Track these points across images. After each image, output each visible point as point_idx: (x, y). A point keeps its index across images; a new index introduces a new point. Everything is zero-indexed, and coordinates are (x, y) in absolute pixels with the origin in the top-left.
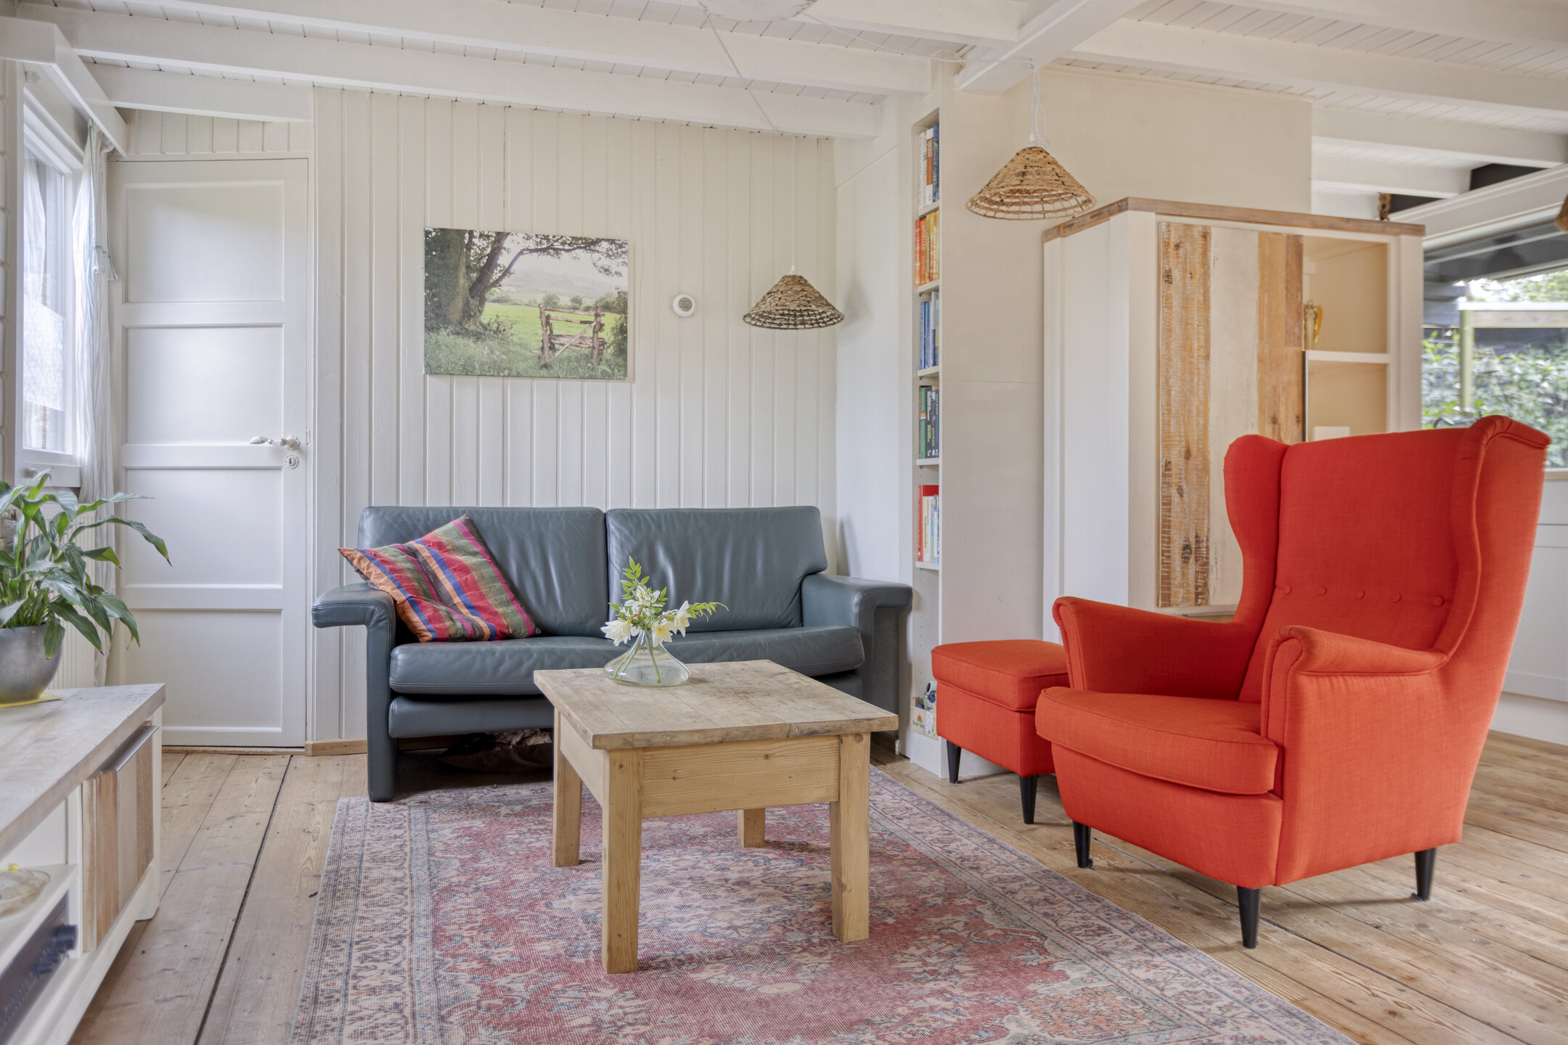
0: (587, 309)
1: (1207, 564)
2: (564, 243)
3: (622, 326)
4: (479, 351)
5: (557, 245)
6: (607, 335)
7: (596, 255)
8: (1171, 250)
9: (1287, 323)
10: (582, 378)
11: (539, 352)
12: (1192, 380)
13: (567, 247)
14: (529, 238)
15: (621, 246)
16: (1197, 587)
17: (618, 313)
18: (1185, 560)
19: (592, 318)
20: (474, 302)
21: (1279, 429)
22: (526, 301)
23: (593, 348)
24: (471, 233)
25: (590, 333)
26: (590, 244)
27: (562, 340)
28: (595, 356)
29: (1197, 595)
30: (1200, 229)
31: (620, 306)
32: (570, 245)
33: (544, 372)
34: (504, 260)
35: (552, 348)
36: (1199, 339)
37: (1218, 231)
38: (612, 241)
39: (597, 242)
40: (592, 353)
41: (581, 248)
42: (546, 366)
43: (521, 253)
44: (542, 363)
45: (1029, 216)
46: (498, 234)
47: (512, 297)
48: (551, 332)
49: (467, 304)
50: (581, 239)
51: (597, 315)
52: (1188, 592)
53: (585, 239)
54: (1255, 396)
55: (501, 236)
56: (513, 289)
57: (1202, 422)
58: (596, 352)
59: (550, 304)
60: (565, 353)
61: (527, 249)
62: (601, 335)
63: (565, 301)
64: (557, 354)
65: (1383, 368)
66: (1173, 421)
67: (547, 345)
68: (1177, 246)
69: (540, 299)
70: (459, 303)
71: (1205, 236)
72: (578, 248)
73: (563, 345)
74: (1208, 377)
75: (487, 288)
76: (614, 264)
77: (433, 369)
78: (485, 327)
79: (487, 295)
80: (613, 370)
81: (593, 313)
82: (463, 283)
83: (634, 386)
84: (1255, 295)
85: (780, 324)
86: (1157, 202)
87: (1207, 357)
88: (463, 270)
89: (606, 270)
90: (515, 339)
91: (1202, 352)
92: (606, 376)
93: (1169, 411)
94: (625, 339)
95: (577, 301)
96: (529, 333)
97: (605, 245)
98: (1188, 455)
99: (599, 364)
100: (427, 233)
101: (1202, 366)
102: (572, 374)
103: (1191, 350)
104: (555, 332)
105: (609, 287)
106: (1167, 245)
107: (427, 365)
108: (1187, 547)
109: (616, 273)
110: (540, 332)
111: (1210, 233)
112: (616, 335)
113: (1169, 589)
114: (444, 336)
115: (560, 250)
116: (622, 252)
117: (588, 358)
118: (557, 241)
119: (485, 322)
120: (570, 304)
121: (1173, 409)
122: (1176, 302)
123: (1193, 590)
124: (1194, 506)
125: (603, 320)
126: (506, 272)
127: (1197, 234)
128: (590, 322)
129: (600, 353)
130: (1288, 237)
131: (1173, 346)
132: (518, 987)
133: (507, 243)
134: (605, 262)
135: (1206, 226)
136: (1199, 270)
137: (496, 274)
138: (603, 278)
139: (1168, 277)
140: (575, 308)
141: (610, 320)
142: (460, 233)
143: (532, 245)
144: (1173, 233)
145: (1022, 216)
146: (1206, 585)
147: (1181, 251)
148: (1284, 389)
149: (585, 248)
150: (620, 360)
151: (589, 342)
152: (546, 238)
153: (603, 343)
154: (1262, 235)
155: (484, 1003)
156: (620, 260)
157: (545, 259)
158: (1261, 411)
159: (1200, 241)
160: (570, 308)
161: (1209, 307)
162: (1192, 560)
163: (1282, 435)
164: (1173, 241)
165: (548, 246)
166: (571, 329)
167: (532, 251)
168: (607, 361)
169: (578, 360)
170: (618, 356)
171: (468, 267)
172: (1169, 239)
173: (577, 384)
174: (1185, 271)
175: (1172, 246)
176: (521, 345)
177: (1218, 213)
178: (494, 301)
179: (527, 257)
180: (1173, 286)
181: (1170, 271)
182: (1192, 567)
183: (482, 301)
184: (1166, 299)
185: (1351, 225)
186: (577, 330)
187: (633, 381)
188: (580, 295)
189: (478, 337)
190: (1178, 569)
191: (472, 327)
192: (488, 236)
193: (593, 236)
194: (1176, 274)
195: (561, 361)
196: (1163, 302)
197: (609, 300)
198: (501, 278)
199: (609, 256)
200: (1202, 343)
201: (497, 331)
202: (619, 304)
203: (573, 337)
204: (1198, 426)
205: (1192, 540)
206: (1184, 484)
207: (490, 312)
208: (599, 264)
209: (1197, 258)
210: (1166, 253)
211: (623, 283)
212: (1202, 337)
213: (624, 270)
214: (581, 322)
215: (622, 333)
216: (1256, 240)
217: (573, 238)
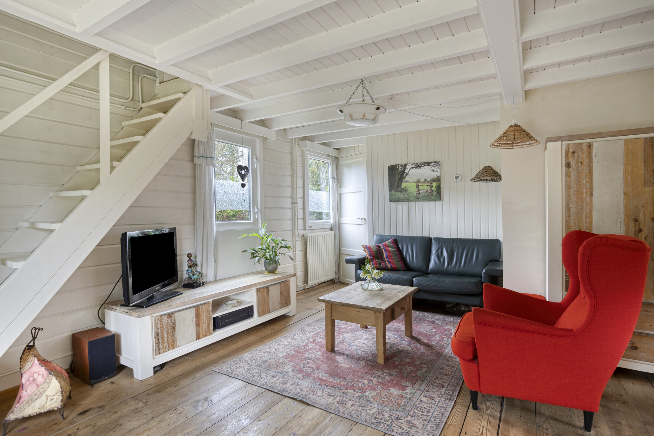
0: (428, 182)
2: (421, 165)
3: (438, 186)
4: (401, 195)
5: (420, 165)
6: (434, 188)
7: (430, 167)
8: (570, 154)
9: (645, 177)
10: (428, 201)
12: (583, 205)
13: (422, 166)
14: (412, 164)
15: (437, 163)
17: (437, 182)
19: (430, 184)
20: (400, 183)
21: (639, 224)
22: (413, 181)
23: (430, 192)
24: (398, 165)
25: (429, 188)
26: (428, 164)
27: (422, 191)
28: (431, 195)
30: (587, 144)
32: (423, 165)
33: (417, 200)
34: (407, 171)
35: (419, 193)
36: (586, 188)
37: (596, 143)
38: (434, 162)
39: (431, 163)
40: (430, 194)
41: (426, 165)
42: (418, 198)
43: (411, 169)
44: (417, 197)
46: (405, 164)
47: (409, 180)
48: (419, 189)
49: (398, 183)
50: (426, 163)
51: (431, 183)
53: (427, 162)
55: (406, 165)
56: (409, 178)
57: (588, 221)
58: (431, 194)
59: (418, 181)
60: (423, 194)
61: (412, 167)
62: (432, 189)
63: (422, 180)
64: (421, 195)
66: (571, 221)
67: (418, 193)
68: (573, 153)
69: (416, 180)
70: (396, 184)
71: (590, 146)
72: (425, 165)
73: (422, 192)
74: (592, 203)
75: (403, 179)
76: (435, 169)
77: (391, 200)
78: (403, 189)
79: (403, 181)
80: (436, 198)
81: (430, 183)
82: (397, 178)
83: (443, 202)
84: (622, 167)
85: (489, 181)
86: (561, 137)
87: (592, 195)
88: (397, 175)
89: (433, 171)
90: (410, 192)
91: (588, 193)
92: (434, 200)
93: (569, 217)
94: (440, 189)
95: (425, 180)
96: (413, 189)
97: (433, 163)
99: (432, 197)
100: (389, 167)
101: (588, 199)
102: (425, 200)
103: (582, 193)
104: (420, 189)
105: (434, 175)
106: (568, 153)
107: (390, 200)
109: (436, 171)
110: (416, 189)
111: (592, 145)
112: (436, 188)
114: (393, 192)
115: (421, 166)
116: (438, 165)
117: (429, 195)
118: (420, 164)
119: (402, 188)
120: (424, 181)
121: (572, 216)
122: (573, 175)
125: (433, 184)
126: (407, 174)
127: (584, 146)
128: (429, 186)
129: (432, 194)
130: (646, 138)
131: (572, 192)
133: (407, 167)
134: (433, 168)
135: (590, 142)
136: (586, 160)
137: (405, 175)
138: (433, 173)
139: (568, 165)
140: (425, 182)
141: (435, 184)
142: (396, 165)
143: (413, 166)
144: (571, 148)
147: (575, 154)
148: (643, 207)
149: (427, 165)
150: (438, 195)
151: (429, 191)
152: (417, 164)
153: (433, 191)
154: (626, 141)
156: (437, 167)
157: (417, 169)
158: (626, 215)
159: (587, 149)
160: (424, 182)
161: (592, 175)
163: (641, 226)
164: (571, 151)
165: (418, 166)
166: (424, 188)
167: (413, 168)
168: (434, 196)
169: (426, 196)
170: (437, 194)
171: (398, 174)
172: (569, 150)
173: (427, 203)
174: (578, 162)
175: (570, 153)
176: (411, 193)
177: (597, 135)
178: (404, 182)
179: (412, 169)
180: (571, 169)
181: (569, 162)
183: (402, 182)
184: (567, 174)
186: (426, 188)
187: (443, 201)
188: (426, 178)
189: (401, 192)
191: (399, 189)
192: (403, 165)
193: (429, 161)
194: (573, 164)
195: (422, 196)
197: (434, 179)
198: (406, 176)
199: (434, 166)
200: (588, 190)
201: (406, 190)
202: (437, 180)
203: (425, 190)
204: (586, 223)
207: (404, 185)
208: (431, 169)
209: (585, 156)
210: (567, 156)
211: (438, 174)
212: (588, 187)
213: (438, 170)
214: (427, 186)
215: (439, 188)
216: (622, 143)
217: (424, 163)
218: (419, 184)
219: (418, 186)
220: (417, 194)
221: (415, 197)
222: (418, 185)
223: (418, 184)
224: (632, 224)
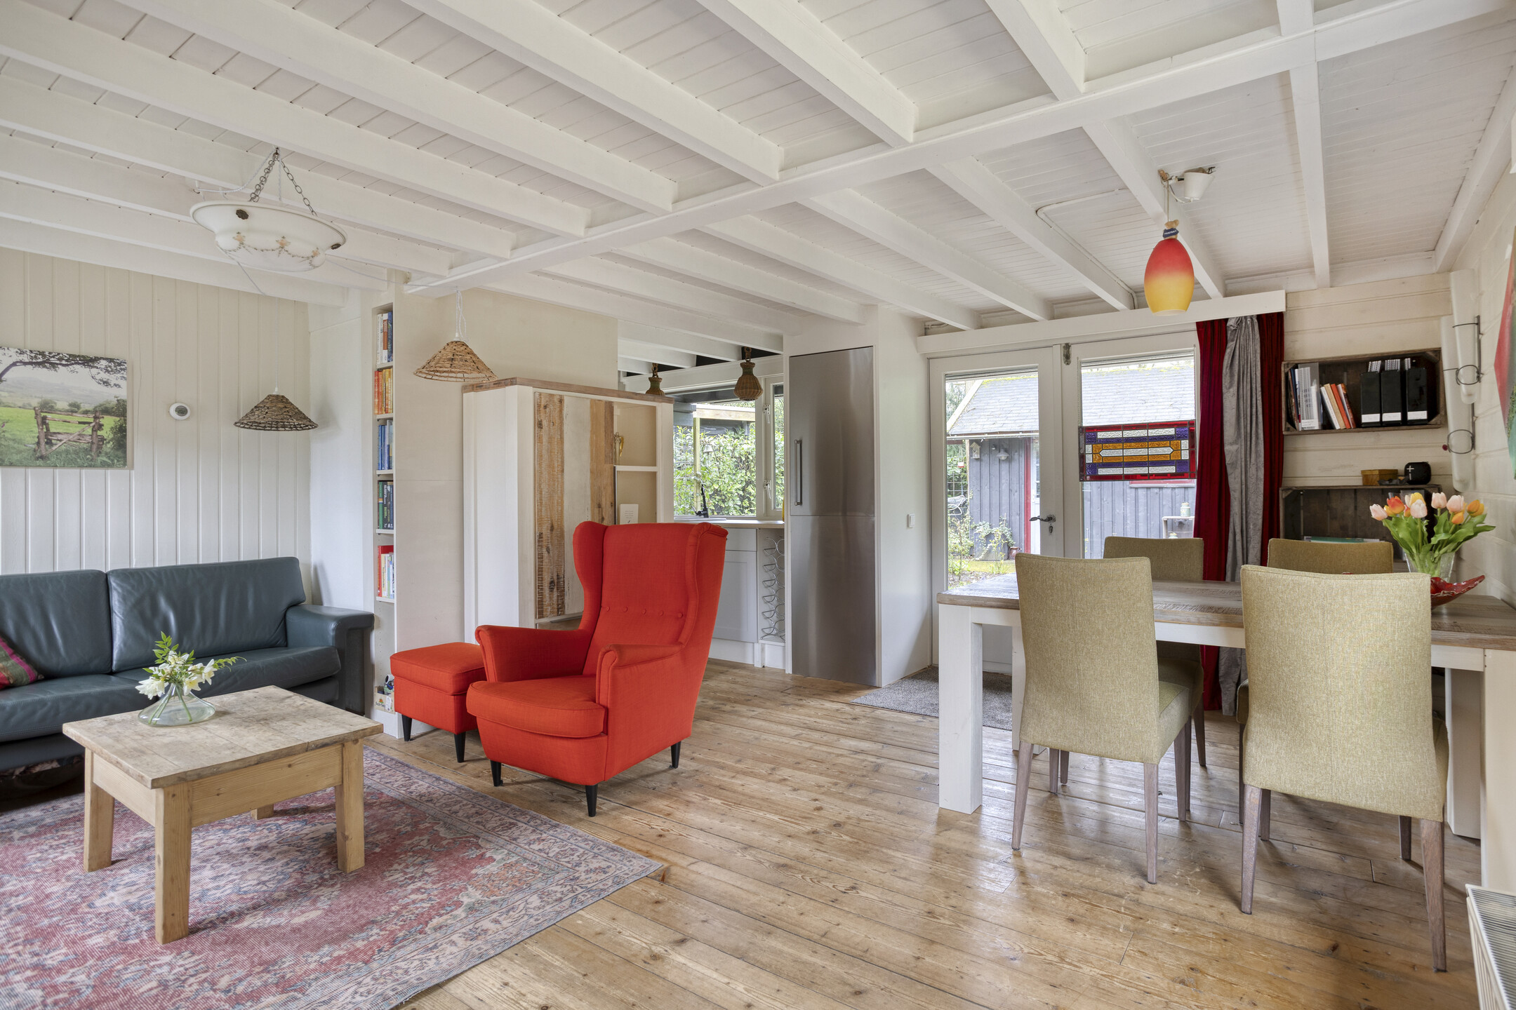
0: (86, 412)
1: (564, 591)
2: (60, 359)
3: (121, 426)
5: (53, 360)
6: (106, 433)
7: (94, 371)
8: (542, 409)
9: (606, 451)
10: (81, 467)
11: (34, 446)
12: (554, 485)
13: (64, 362)
14: (22, 353)
15: (119, 364)
16: (558, 605)
17: (117, 416)
18: (551, 590)
19: (92, 420)
22: (20, 404)
23: (92, 443)
25: (89, 431)
26: (88, 361)
27: (60, 437)
28: (94, 450)
29: (558, 609)
30: (558, 397)
31: (120, 410)
32: (66, 361)
33: (41, 462)
35: (49, 443)
36: (558, 461)
37: (569, 397)
38: (111, 360)
39: (96, 359)
40: (91, 447)
41: (79, 364)
42: (42, 457)
43: (14, 364)
44: (38, 454)
45: (455, 379)
48: (48, 429)
50: (79, 356)
51: (95, 418)
52: (553, 608)
53: (83, 356)
54: (589, 493)
57: (560, 509)
58: (95, 447)
59: (46, 407)
60: (63, 447)
61: (21, 362)
62: (99, 433)
63: (62, 405)
64: (54, 448)
65: (654, 474)
66: (543, 509)
67: (43, 441)
68: (545, 407)
69: (35, 402)
71: (561, 401)
72: (76, 363)
73: (60, 440)
74: (563, 483)
76: (113, 378)
80: (112, 461)
83: (133, 472)
84: (588, 435)
85: (265, 427)
86: (533, 381)
87: (563, 471)
89: (104, 382)
90: (10, 436)
91: (560, 468)
92: (104, 465)
93: (541, 503)
94: (125, 437)
95: (74, 405)
96: (23, 430)
97: (103, 363)
98: (552, 528)
99: (98, 456)
101: (559, 476)
102: (68, 463)
103: (553, 468)
104: (52, 430)
105: (109, 395)
106: (539, 406)
108: (552, 582)
109: (115, 385)
110: (36, 430)
111: (563, 400)
113: (542, 608)
115: (57, 364)
116: (121, 369)
117: (87, 451)
118: (53, 357)
120: (68, 408)
121: (544, 502)
122: (545, 439)
123: (556, 606)
124: (556, 558)
125: (102, 421)
127: (556, 399)
128: (89, 423)
129: (99, 447)
130: (606, 402)
131: (544, 465)
132: (81, 978)
134: (105, 376)
135: (561, 396)
136: (557, 421)
138: (102, 388)
139: (539, 425)
140: (72, 412)
141: (109, 422)
143: (26, 358)
144: (543, 399)
145: (449, 379)
146: (563, 603)
147: (548, 410)
149: (83, 364)
150: (120, 453)
151: (88, 439)
152: (42, 354)
153: (103, 439)
154: (593, 401)
155: (49, 1001)
156: (119, 375)
157: (40, 371)
158: (592, 500)
159: (558, 404)
160: (68, 411)
161: (563, 443)
162: (555, 590)
164: (543, 403)
165: (44, 360)
166: (68, 429)
167: (25, 364)
168: (106, 454)
169: (76, 453)
170: (117, 450)
172: (540, 402)
173: (74, 472)
174: (549, 421)
175: (542, 406)
176: (14, 440)
177: (568, 387)
179: (21, 368)
180: (543, 430)
181: (541, 421)
182: (555, 594)
185: (638, 397)
186: (75, 429)
187: (132, 467)
188: (79, 401)
190: (547, 595)
193: (91, 354)
194: (545, 423)
195: (58, 453)
196: (538, 439)
197: (108, 405)
199: (107, 371)
200: (559, 463)
202: (118, 409)
203: (71, 434)
205: (555, 578)
206: (550, 546)
208: (98, 377)
209: (556, 414)
210: (539, 411)
211: (122, 393)
212: (560, 460)
213: (123, 383)
214: (80, 423)
215: (121, 431)
216: (588, 402)
217: (70, 355)
218: (49, 416)
219: (44, 421)
220: (38, 443)
221: (31, 452)
222: (44, 418)
223: (43, 414)
224: (596, 510)
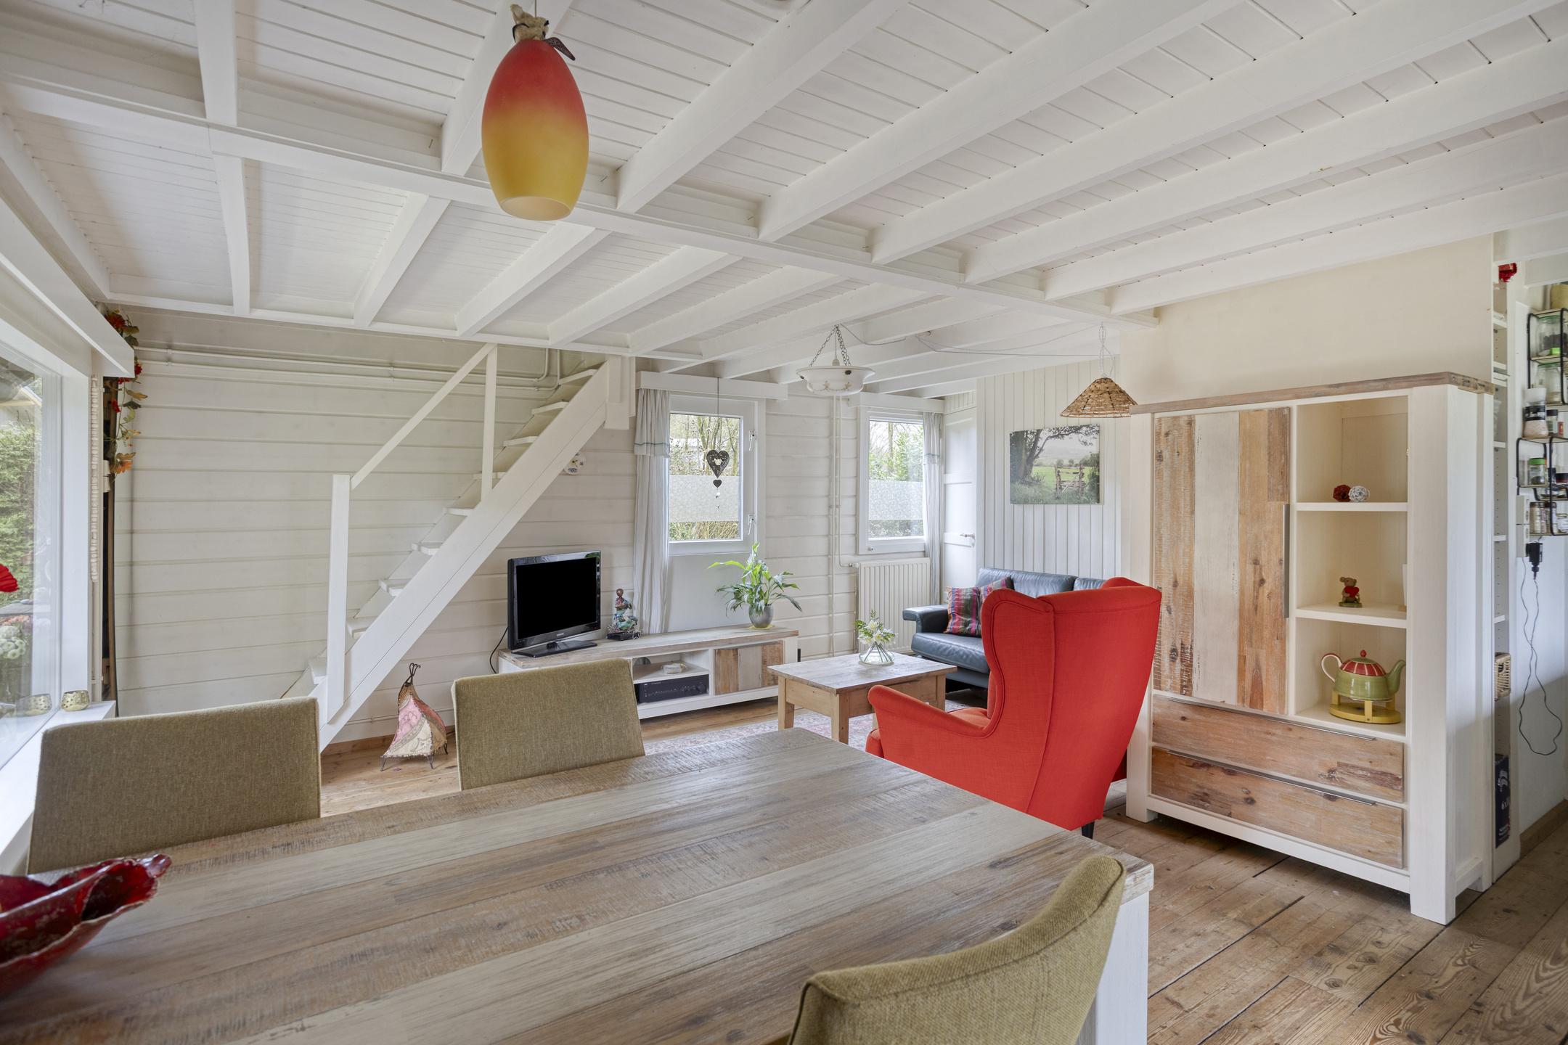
0: (1076, 466)
1: (1191, 666)
2: (1065, 431)
3: (1095, 474)
4: (1030, 491)
5: (1063, 433)
6: (1086, 479)
7: (1080, 436)
8: (1162, 437)
9: (1269, 482)
10: (1076, 504)
11: (1055, 491)
12: (1179, 530)
13: (1067, 433)
14: (1050, 431)
15: (1092, 428)
16: (1182, 681)
17: (1091, 466)
18: (1173, 659)
19: (1078, 471)
20: (1028, 467)
21: (1261, 569)
22: (1050, 464)
23: (1079, 487)
24: (1027, 432)
25: (1077, 479)
27: (1065, 484)
28: (1080, 492)
29: (1182, 687)
30: (1186, 418)
31: (1095, 462)
32: (1068, 431)
33: (1057, 501)
34: (1040, 444)
35: (1061, 488)
36: (1185, 500)
37: (1201, 417)
39: (1080, 428)
41: (1073, 432)
42: (1058, 498)
43: (1047, 439)
44: (1057, 496)
46: (1038, 430)
47: (1044, 462)
48: (1060, 479)
49: (1026, 467)
51: (1081, 469)
52: (1174, 683)
54: (1236, 542)
55: (1039, 431)
56: (1044, 458)
57: (1187, 560)
58: (1080, 489)
59: (1060, 465)
60: (1067, 491)
62: (1083, 479)
63: (1066, 462)
64: (1063, 491)
66: (1164, 559)
67: (1059, 487)
68: (1167, 434)
69: (1055, 462)
70: (1022, 468)
71: (1190, 423)
72: (1071, 433)
73: (1065, 486)
74: (1193, 528)
75: (1033, 459)
76: (1088, 438)
77: (1013, 501)
78: (1033, 479)
79: (1033, 463)
80: (1091, 499)
81: (1079, 468)
82: (1024, 457)
83: (1104, 506)
84: (1237, 463)
86: (1149, 405)
87: (1192, 512)
88: (1024, 451)
89: (1085, 443)
90: (1045, 485)
91: (1188, 509)
92: (1086, 502)
93: (1161, 552)
94: (1098, 481)
95: (1071, 461)
96: (1050, 481)
97: (1084, 429)
98: (1175, 584)
99: (1084, 496)
100: (1011, 435)
101: (1188, 519)
102: (1070, 501)
103: (1178, 508)
104: (1062, 480)
105: (1088, 452)
106: (1159, 434)
107: (1011, 499)
108: (1174, 650)
109: (1091, 444)
110: (1055, 480)
111: (1194, 421)
112: (1090, 479)
113: (1160, 677)
114: (1018, 485)
115: (1064, 435)
117: (1077, 492)
118: (1062, 430)
119: (1033, 476)
120: (1068, 464)
121: (1164, 550)
122: (1166, 474)
123: (1179, 682)
124: (1180, 622)
125: (1084, 471)
126: (1041, 450)
127: (1183, 422)
129: (1082, 490)
130: (1271, 411)
131: (1164, 505)
133: (1041, 435)
134: (1085, 438)
135: (1190, 416)
136: (1185, 449)
137: (1037, 452)
138: (1085, 447)
139: (1159, 457)
140: (1071, 466)
141: (1087, 471)
142: (1023, 432)
143: (1051, 434)
144: (1163, 425)
146: (1190, 681)
147: (1170, 437)
148: (1266, 537)
149: (1075, 432)
150: (1095, 494)
151: (1077, 484)
152: (1058, 429)
153: (1084, 484)
154: (1241, 413)
156: (1092, 436)
157: (1058, 440)
158: (1243, 552)
159: (1186, 428)
160: (1068, 466)
161: (1194, 476)
162: (1178, 661)
163: (1263, 574)
164: (1163, 431)
165: (1059, 434)
166: (1069, 477)
167: (1051, 437)
168: (1088, 494)
169: (1073, 494)
170: (1091, 491)
171: (1026, 449)
172: (1160, 429)
173: (1076, 506)
174: (1173, 451)
175: (1163, 434)
176: (1048, 487)
177: (1201, 403)
178: (1036, 466)
179: (1050, 440)
180: (1163, 463)
181: (1161, 452)
182: (1178, 666)
183: (1032, 466)
184: (1159, 473)
186: (1072, 478)
187: (1103, 504)
188: (1073, 458)
189: (1030, 484)
190: (1167, 665)
191: (1028, 480)
192: (1034, 433)
194: (1166, 454)
195: (1064, 495)
196: (1157, 474)
197: (1087, 459)
198: (1039, 453)
199: (1086, 434)
200: (1188, 502)
201: (1038, 481)
202: (1092, 461)
203: (1070, 481)
204: (1184, 563)
205: (1179, 646)
206: (1171, 604)
207: (1035, 471)
208: (1081, 440)
209: (1184, 440)
210: (1158, 440)
211: (1094, 449)
212: (1188, 498)
213: (1094, 442)
214: (1074, 473)
215: (1096, 479)
216: (1236, 416)
217: (1070, 427)
218: (1061, 470)
219: (1058, 474)
220: (1057, 489)
221: (1054, 495)
222: (1059, 472)
223: (1058, 469)
224: (1250, 568)
